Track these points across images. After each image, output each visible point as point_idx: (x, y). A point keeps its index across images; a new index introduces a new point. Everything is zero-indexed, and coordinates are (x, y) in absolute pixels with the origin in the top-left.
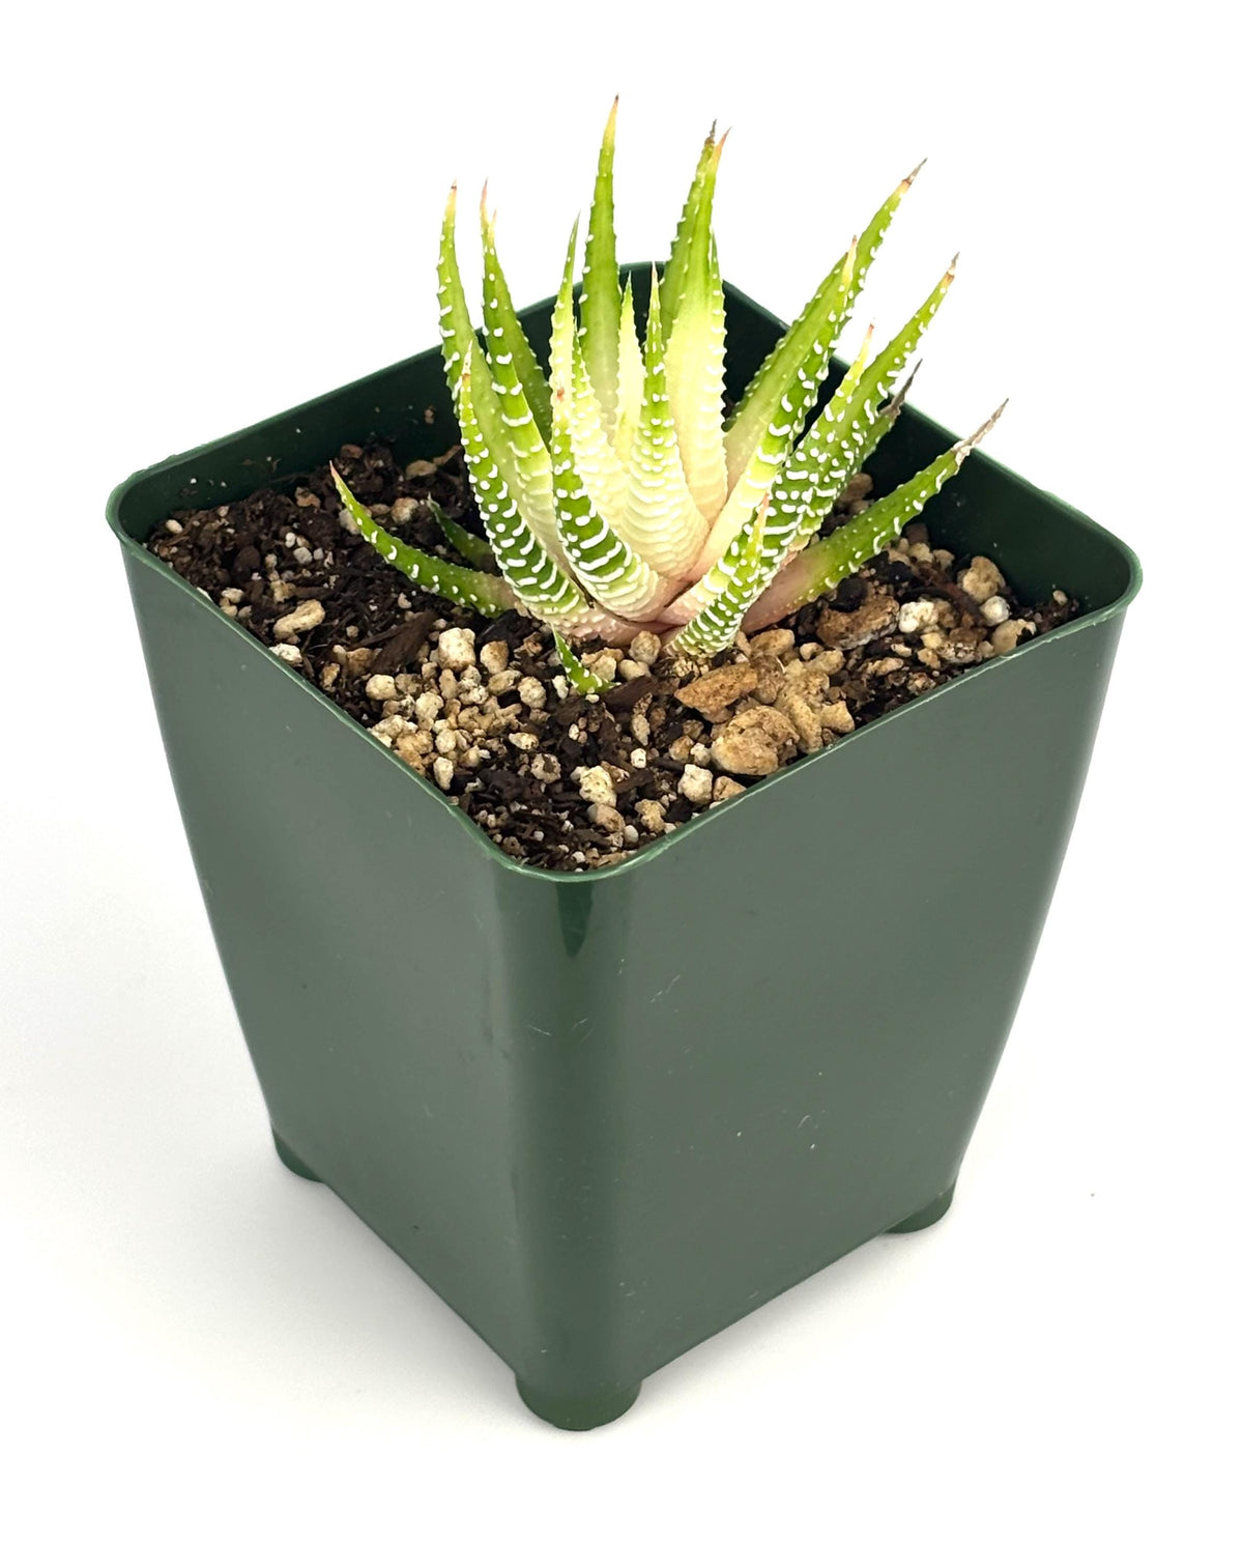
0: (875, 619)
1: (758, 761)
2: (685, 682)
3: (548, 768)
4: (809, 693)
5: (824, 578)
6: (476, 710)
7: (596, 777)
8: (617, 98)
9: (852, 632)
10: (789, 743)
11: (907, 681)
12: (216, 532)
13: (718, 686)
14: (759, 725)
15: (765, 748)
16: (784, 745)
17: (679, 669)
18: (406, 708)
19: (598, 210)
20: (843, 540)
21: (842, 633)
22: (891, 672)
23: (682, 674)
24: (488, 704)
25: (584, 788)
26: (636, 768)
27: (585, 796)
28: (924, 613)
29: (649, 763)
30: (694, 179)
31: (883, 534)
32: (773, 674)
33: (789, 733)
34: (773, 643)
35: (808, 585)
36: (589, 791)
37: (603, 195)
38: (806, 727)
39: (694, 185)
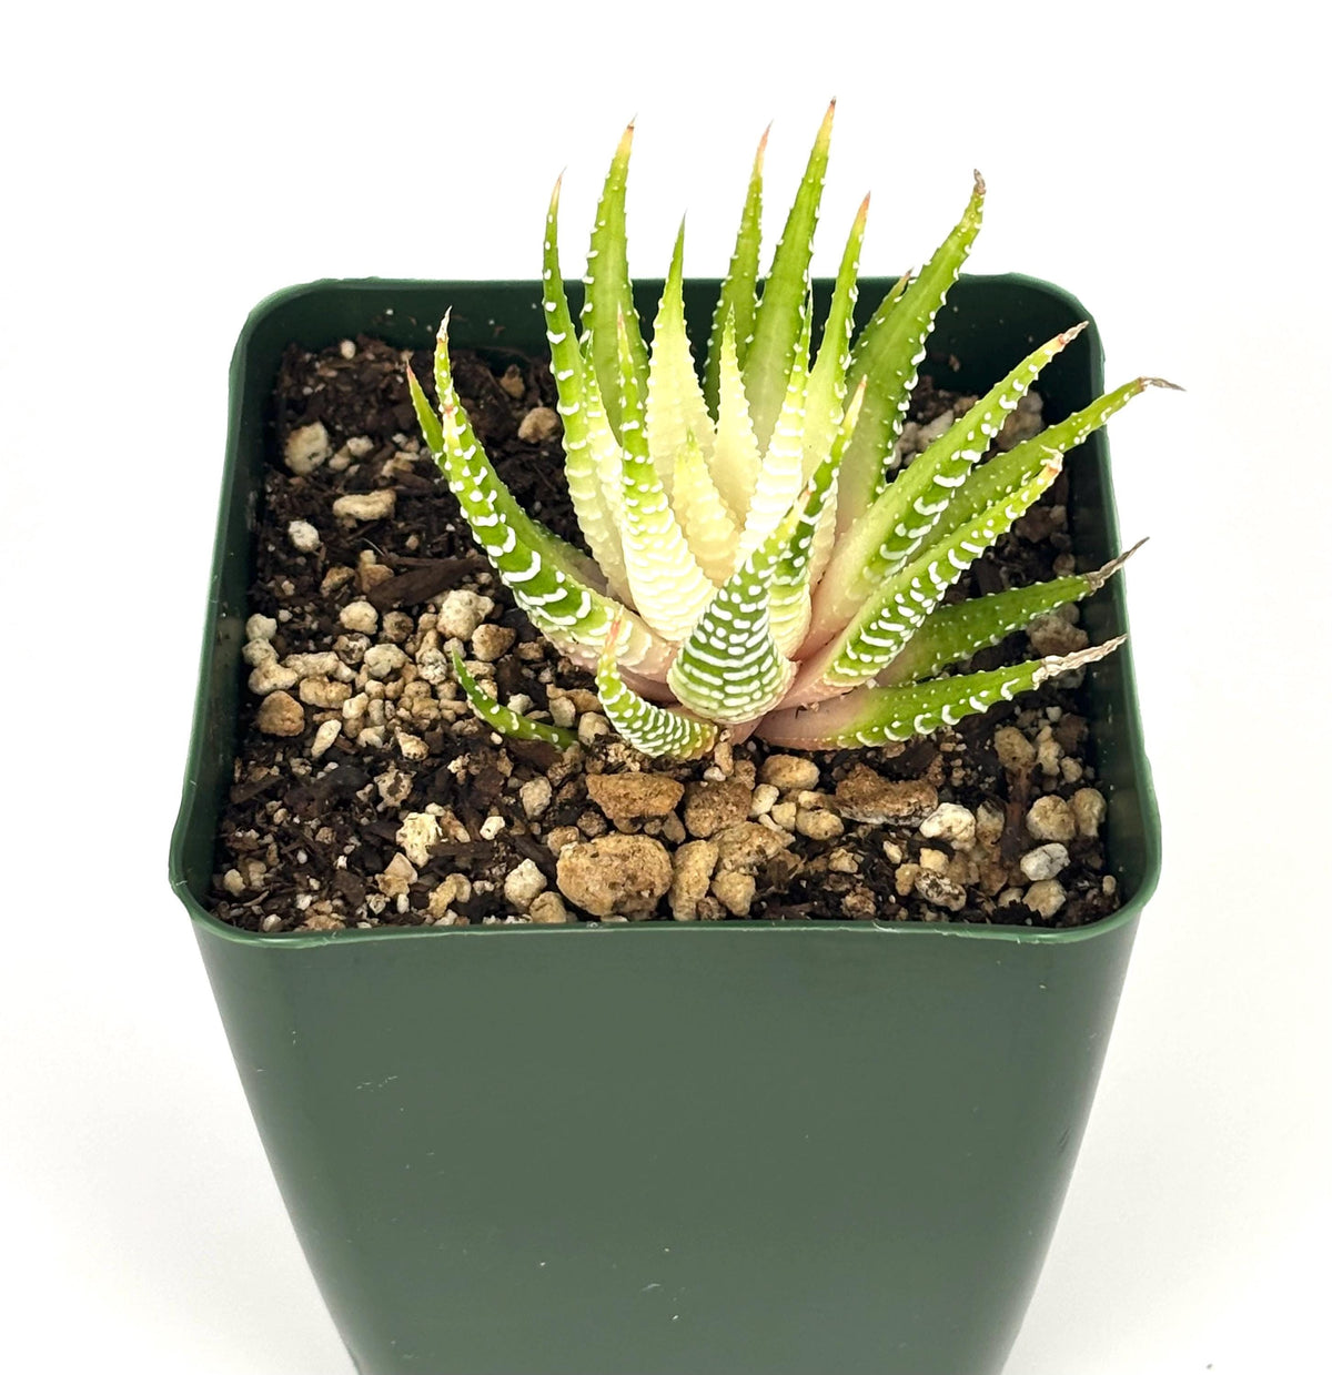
0: (892, 803)
1: (587, 897)
2: (609, 769)
3: (393, 790)
4: (740, 849)
5: (857, 731)
6: (424, 688)
7: (423, 826)
8: (833, 103)
9: (856, 804)
10: (646, 894)
11: (847, 892)
12: (385, 375)
13: (622, 792)
14: (624, 858)
15: (605, 887)
16: (639, 893)
17: (612, 753)
18: (352, 650)
19: (795, 217)
20: (900, 699)
21: (845, 800)
22: (837, 873)
23: (611, 760)
24: (441, 687)
25: (402, 831)
26: (481, 836)
27: (399, 839)
28: (954, 824)
29: (499, 836)
30: (957, 223)
31: (928, 715)
32: (730, 807)
33: (653, 883)
34: (785, 771)
35: (844, 729)
36: (404, 836)
37: (805, 200)
38: (684, 885)
39: (956, 230)
